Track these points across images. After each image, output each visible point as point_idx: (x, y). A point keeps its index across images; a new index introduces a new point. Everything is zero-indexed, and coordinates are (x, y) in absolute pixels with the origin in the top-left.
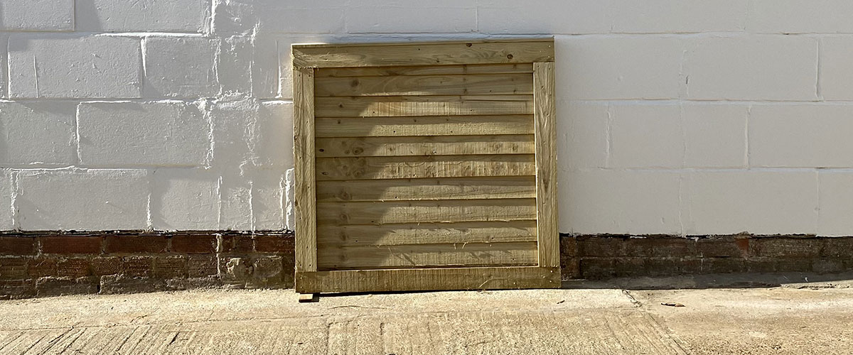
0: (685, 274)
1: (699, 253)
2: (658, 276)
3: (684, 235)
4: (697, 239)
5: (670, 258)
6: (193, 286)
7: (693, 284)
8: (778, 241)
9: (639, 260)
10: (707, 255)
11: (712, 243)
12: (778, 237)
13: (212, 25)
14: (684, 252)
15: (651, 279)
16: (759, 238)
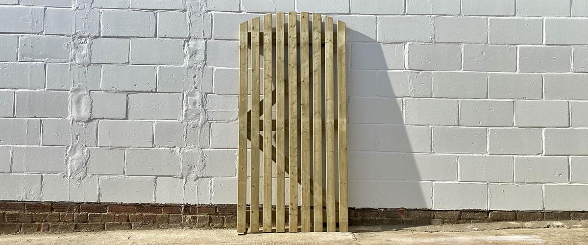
0: (378, 225)
1: (384, 216)
2: (367, 225)
3: (377, 208)
4: (383, 210)
5: (372, 218)
6: (171, 227)
7: (380, 229)
8: (417, 211)
9: (359, 219)
10: (387, 217)
11: (389, 211)
12: (416, 209)
13: (183, 117)
14: (378, 216)
15: (364, 227)
16: (408, 210)
